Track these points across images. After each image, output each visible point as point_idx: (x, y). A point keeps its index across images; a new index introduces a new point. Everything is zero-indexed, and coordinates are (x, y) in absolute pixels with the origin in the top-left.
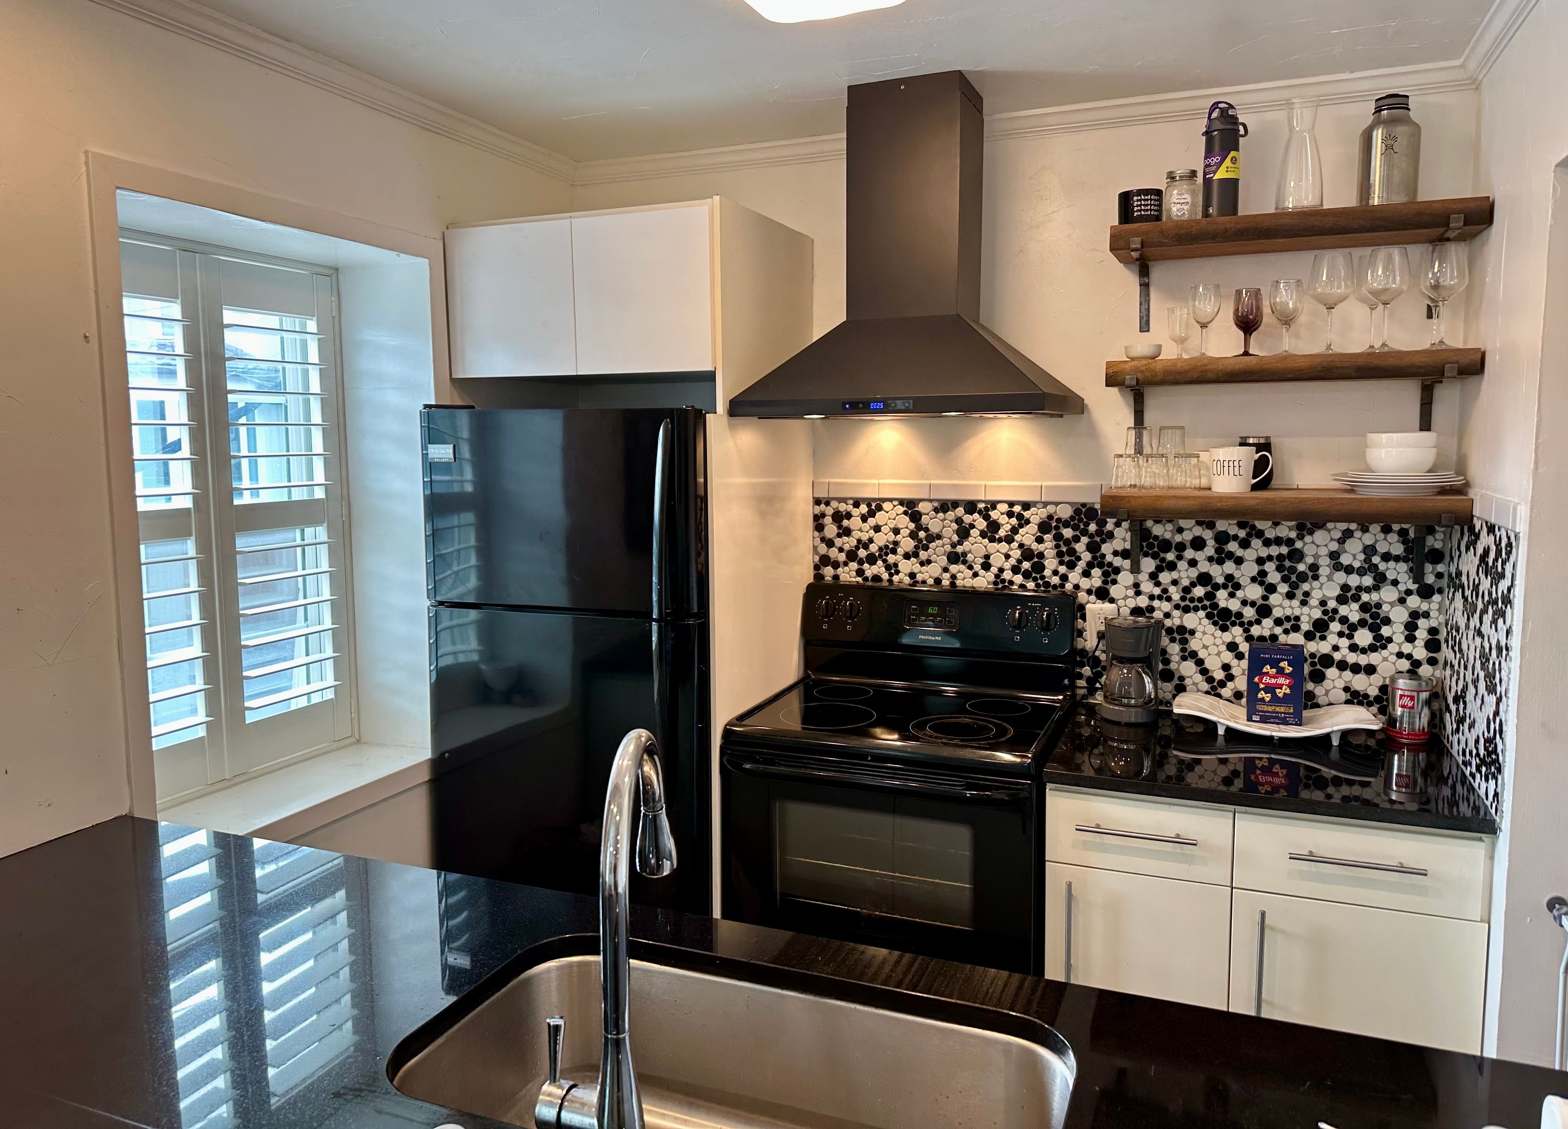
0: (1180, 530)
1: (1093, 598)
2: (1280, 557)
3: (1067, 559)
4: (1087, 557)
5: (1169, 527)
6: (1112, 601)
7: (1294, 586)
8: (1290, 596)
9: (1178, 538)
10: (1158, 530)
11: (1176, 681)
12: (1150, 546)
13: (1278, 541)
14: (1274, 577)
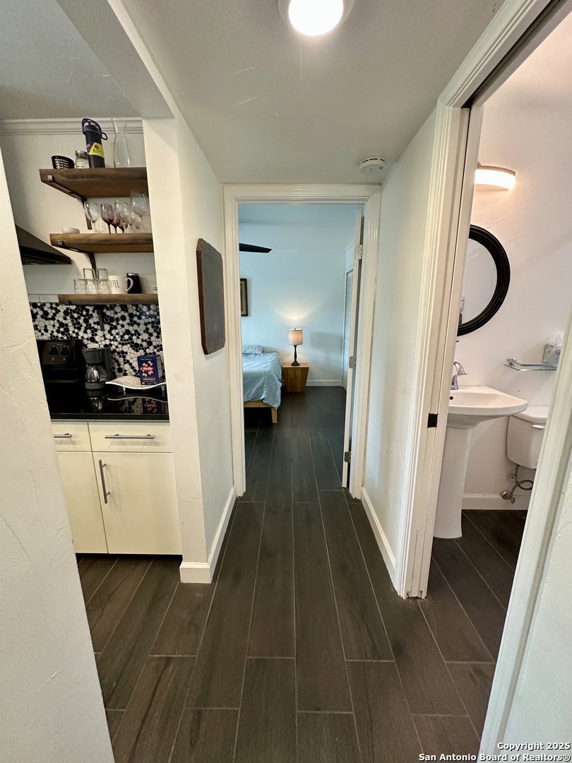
0: (116, 313)
1: (89, 342)
2: (153, 323)
3: (77, 326)
4: (84, 325)
5: (112, 312)
6: (97, 342)
9: (116, 316)
10: (108, 313)
11: (124, 372)
12: (107, 320)
14: (151, 330)
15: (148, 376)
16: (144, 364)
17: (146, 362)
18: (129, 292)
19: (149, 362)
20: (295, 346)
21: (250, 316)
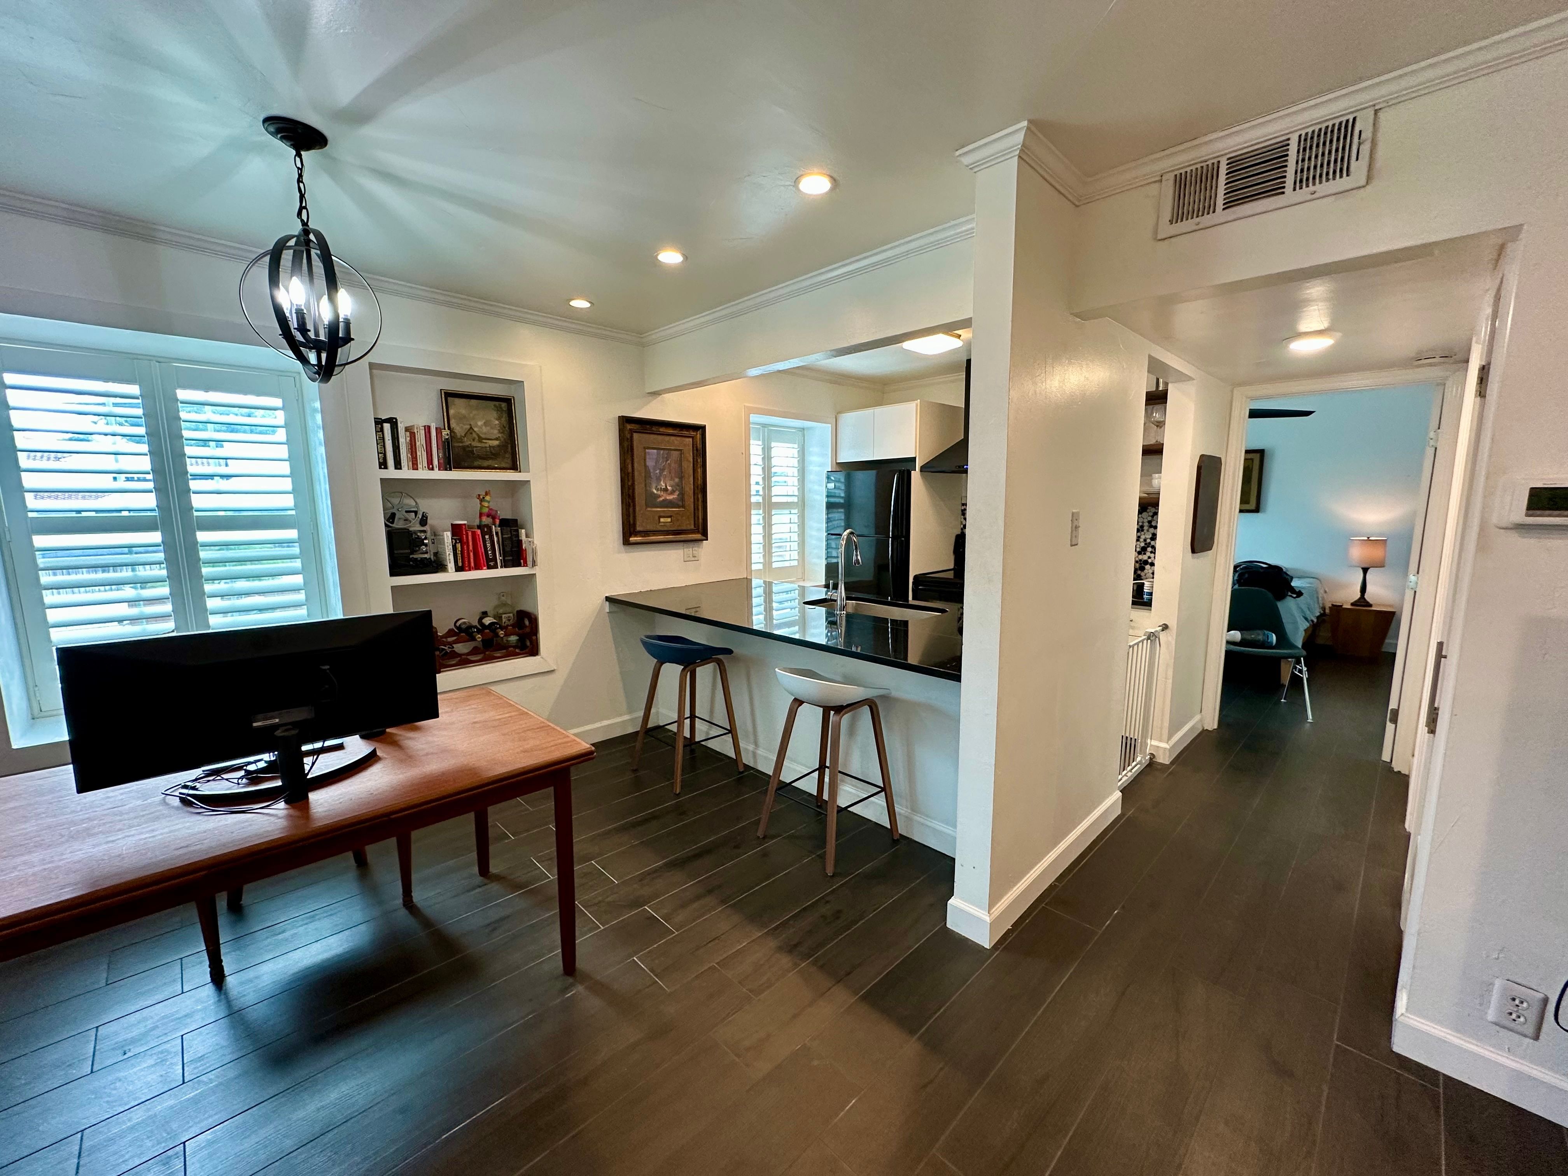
20: (1365, 570)
21: (1264, 511)
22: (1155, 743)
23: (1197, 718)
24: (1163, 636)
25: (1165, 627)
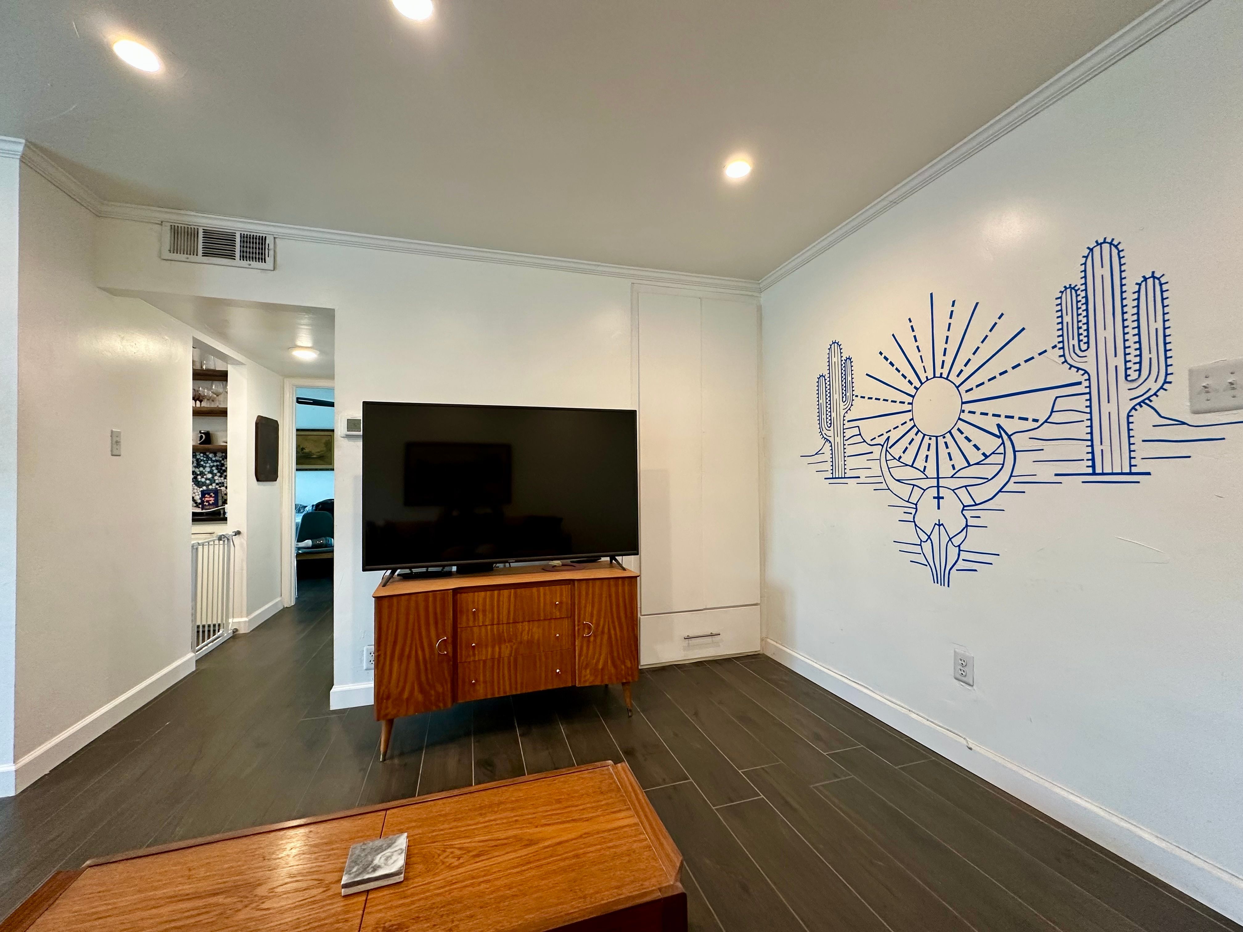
2: (217, 466)
7: (222, 474)
8: (221, 476)
13: (217, 461)
14: (215, 471)
15: (209, 504)
16: (207, 496)
17: (209, 494)
18: (200, 444)
19: (212, 494)
22: (236, 620)
23: (278, 599)
24: (236, 539)
25: (238, 533)
